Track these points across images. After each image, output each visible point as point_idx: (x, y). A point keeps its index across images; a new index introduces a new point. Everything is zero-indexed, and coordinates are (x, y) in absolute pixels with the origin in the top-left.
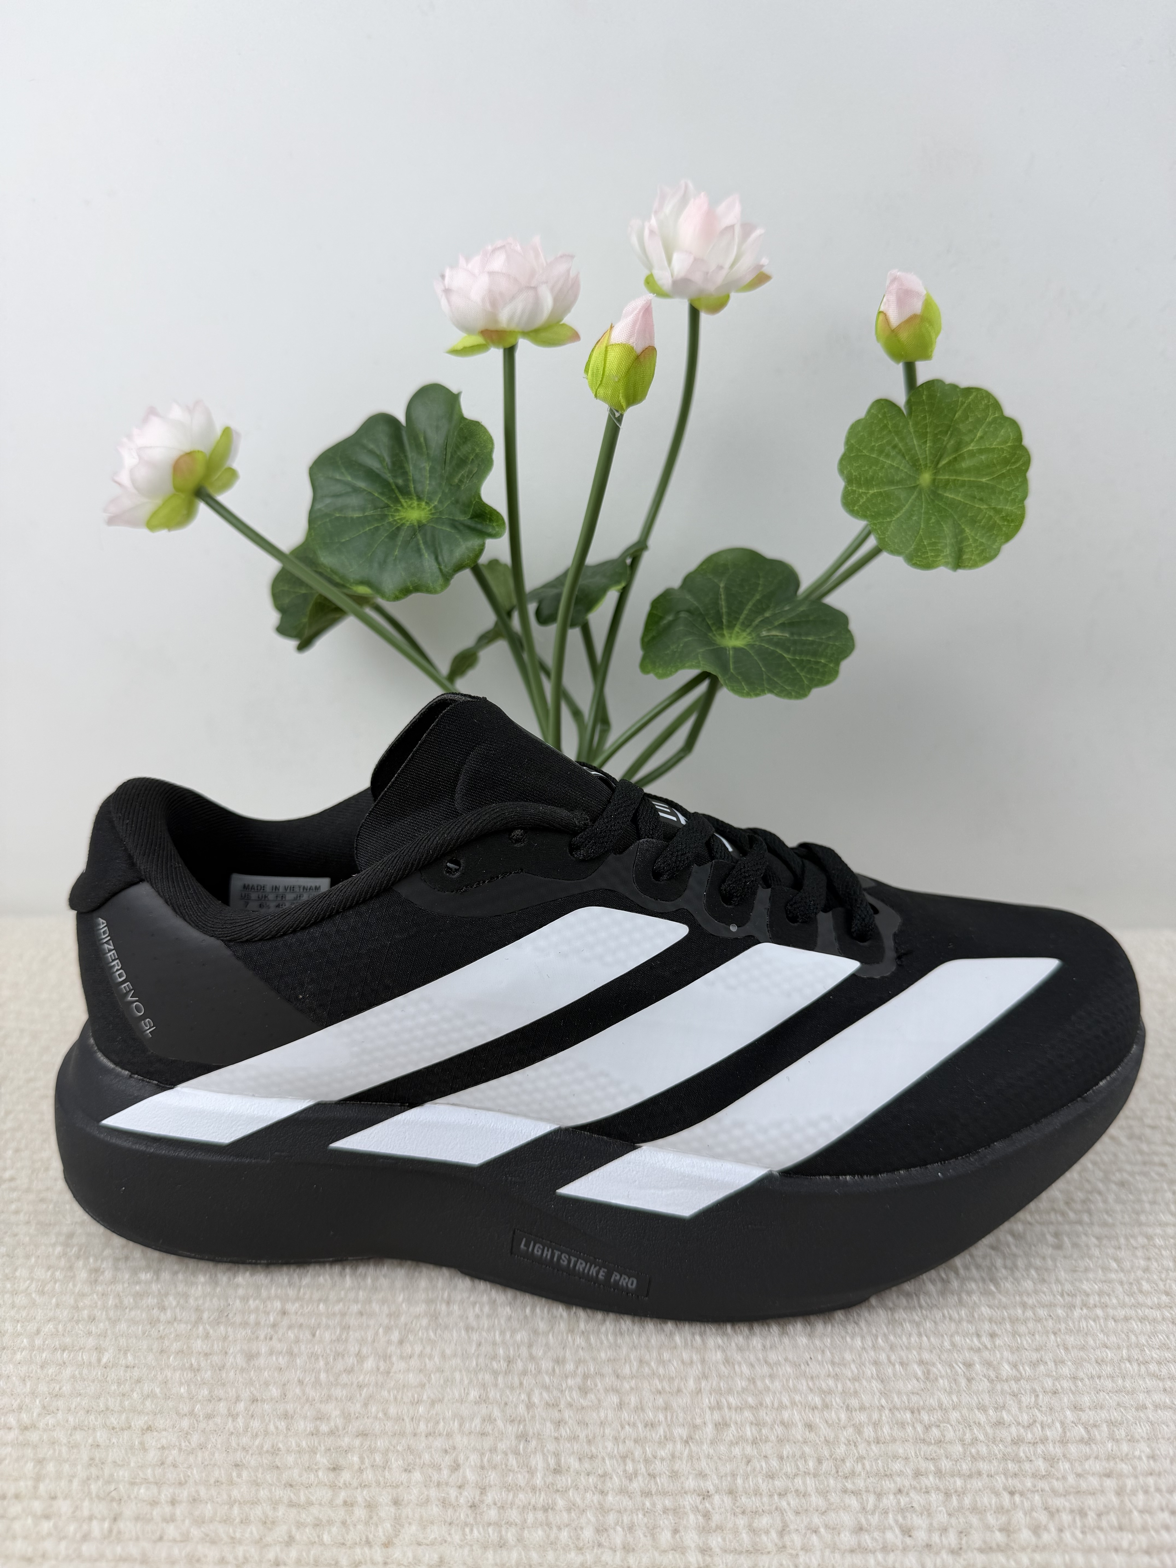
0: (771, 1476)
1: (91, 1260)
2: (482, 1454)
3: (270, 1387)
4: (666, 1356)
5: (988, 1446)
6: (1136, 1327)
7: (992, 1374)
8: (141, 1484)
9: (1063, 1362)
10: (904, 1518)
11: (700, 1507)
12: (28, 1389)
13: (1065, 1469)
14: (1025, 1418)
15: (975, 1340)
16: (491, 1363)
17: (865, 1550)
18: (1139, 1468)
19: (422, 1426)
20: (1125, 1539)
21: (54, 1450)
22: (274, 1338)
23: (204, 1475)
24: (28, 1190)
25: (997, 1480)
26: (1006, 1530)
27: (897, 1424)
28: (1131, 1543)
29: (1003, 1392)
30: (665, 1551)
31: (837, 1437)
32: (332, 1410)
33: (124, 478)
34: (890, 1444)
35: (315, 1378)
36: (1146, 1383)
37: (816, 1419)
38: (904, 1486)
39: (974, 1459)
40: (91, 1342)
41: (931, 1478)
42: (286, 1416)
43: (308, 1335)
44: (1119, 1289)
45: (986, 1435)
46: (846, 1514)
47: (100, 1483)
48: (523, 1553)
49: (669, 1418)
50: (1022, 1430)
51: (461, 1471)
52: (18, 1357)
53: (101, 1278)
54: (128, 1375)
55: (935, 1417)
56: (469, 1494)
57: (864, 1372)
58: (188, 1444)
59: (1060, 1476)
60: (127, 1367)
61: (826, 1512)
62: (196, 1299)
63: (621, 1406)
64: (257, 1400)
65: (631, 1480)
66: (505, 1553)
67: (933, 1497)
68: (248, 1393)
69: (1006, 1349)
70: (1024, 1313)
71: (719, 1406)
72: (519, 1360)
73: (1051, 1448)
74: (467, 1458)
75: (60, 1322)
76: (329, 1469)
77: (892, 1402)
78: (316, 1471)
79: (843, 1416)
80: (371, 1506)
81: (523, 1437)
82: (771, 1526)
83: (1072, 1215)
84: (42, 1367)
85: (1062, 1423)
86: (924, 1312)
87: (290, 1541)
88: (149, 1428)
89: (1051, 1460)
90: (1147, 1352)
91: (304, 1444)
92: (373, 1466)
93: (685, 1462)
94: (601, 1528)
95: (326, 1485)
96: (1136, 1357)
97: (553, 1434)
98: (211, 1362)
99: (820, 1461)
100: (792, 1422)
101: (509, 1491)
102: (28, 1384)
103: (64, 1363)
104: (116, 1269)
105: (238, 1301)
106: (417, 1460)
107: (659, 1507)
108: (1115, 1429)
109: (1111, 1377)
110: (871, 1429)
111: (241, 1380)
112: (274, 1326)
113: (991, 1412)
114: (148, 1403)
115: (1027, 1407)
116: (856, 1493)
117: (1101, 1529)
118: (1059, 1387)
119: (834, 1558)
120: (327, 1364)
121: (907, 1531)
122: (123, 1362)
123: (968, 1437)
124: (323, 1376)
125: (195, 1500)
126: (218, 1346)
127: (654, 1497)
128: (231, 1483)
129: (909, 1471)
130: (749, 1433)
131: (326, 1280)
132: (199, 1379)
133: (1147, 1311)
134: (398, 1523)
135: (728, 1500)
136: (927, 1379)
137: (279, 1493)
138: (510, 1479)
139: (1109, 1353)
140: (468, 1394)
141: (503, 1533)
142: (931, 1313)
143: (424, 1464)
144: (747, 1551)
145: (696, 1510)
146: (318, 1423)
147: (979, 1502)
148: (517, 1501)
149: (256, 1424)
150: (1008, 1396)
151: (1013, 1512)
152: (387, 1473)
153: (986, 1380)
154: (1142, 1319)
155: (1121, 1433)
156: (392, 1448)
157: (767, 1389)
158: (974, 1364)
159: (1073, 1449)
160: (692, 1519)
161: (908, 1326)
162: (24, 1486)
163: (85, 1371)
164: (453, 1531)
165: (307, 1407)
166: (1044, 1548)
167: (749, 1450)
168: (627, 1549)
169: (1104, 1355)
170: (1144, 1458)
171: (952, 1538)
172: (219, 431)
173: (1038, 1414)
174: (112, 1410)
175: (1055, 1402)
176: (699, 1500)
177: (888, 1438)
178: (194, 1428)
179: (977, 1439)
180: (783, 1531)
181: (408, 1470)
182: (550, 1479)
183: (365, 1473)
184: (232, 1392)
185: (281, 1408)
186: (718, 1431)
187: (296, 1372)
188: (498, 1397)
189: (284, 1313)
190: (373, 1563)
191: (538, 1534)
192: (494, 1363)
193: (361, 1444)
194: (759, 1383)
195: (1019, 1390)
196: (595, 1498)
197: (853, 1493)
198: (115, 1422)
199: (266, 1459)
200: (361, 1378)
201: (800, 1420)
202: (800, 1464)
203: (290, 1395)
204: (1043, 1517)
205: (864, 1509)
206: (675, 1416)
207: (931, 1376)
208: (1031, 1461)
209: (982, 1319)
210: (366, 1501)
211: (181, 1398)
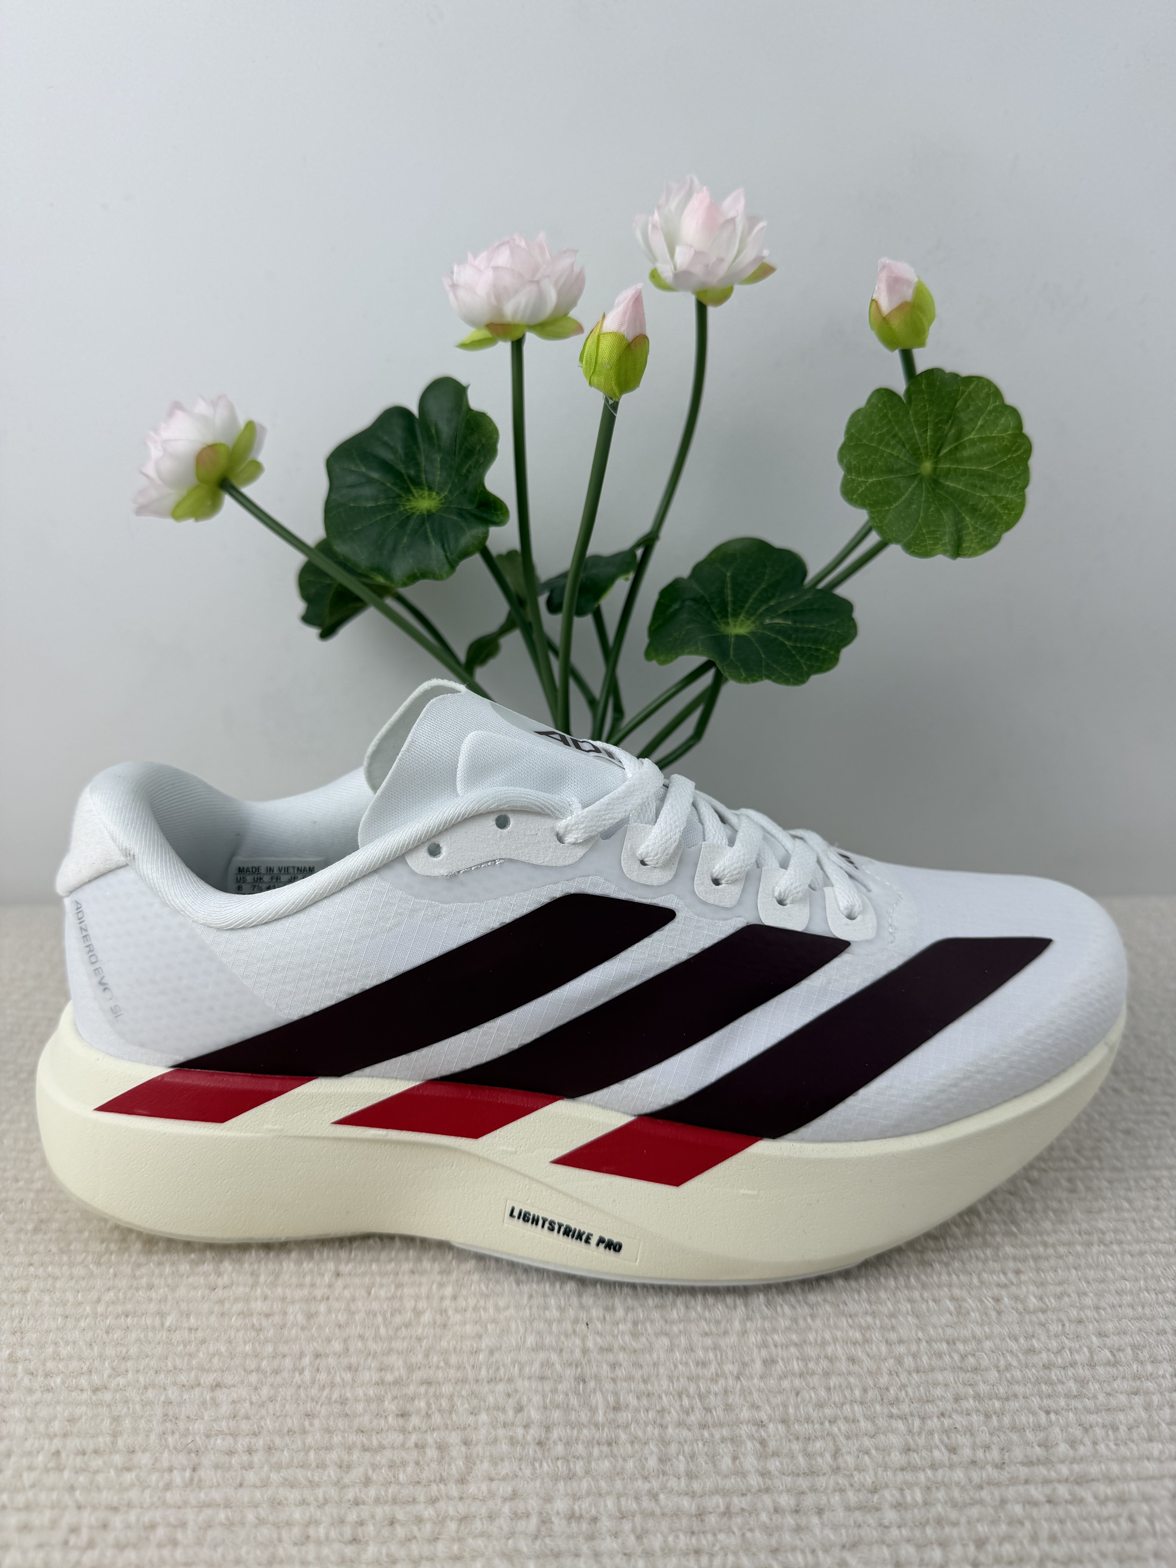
2: (544, 1396)
3: (333, 1343)
5: (1022, 1371)
6: (1151, 1259)
7: (1020, 1307)
8: (217, 1435)
9: (1085, 1294)
10: (949, 1437)
11: (756, 1435)
12: (95, 1353)
13: (1095, 1389)
14: (1054, 1344)
15: (1002, 1276)
16: (544, 1313)
17: (915, 1469)
18: (1164, 1385)
19: (483, 1372)
20: (1156, 1448)
21: (129, 1408)
22: (330, 1298)
23: (277, 1425)
25: (1033, 1401)
26: (1045, 1445)
27: (935, 1354)
28: (1162, 1452)
29: (1031, 1321)
30: (726, 1476)
31: (879, 1368)
32: (396, 1361)
33: (150, 470)
34: (930, 1373)
35: (375, 1332)
36: (1164, 1310)
37: (859, 1352)
38: (947, 1410)
39: (1010, 1383)
40: (153, 1307)
41: (971, 1401)
43: (363, 1293)
44: (1132, 1227)
45: (1019, 1361)
46: (895, 1436)
47: (177, 1436)
48: (592, 1483)
49: (719, 1357)
50: (1052, 1356)
51: (526, 1410)
52: (83, 1324)
55: (970, 1346)
56: (534, 1432)
57: (899, 1309)
58: (258, 1397)
59: (1091, 1396)
60: (190, 1329)
61: (875, 1435)
62: (251, 1264)
63: (672, 1348)
64: (321, 1356)
65: (688, 1414)
66: (575, 1484)
67: (975, 1418)
68: (312, 1349)
69: (1032, 1285)
70: (1045, 1250)
71: (765, 1345)
72: (571, 1310)
74: (530, 1400)
75: (119, 1290)
76: (398, 1415)
77: (928, 1335)
78: (386, 1417)
79: (884, 1348)
80: (442, 1447)
81: (582, 1379)
82: (825, 1450)
83: (1083, 1162)
84: (107, 1332)
85: (1089, 1349)
86: (951, 1253)
87: (367, 1482)
88: (218, 1385)
90: (1163, 1282)
91: (371, 1393)
92: (439, 1411)
93: (737, 1396)
94: (664, 1458)
95: (395, 1430)
96: (1153, 1287)
97: (609, 1375)
98: (272, 1321)
99: (865, 1391)
100: (836, 1357)
101: (573, 1428)
102: (96, 1348)
103: (129, 1328)
105: (292, 1265)
106: (482, 1403)
107: (717, 1436)
108: (1139, 1352)
109: (1131, 1306)
110: (910, 1359)
111: (303, 1337)
112: (330, 1286)
113: (1022, 1341)
114: (215, 1360)
115: (1055, 1334)
116: (903, 1418)
117: (1133, 1441)
118: (1083, 1316)
119: (887, 1475)
120: (385, 1319)
121: (953, 1450)
122: (186, 1325)
123: (1002, 1363)
124: (382, 1331)
125: (270, 1449)
126: (277, 1307)
127: (711, 1429)
128: (304, 1432)
129: (949, 1396)
130: (796, 1367)
132: (262, 1337)
133: (1160, 1245)
134: (469, 1460)
135: (781, 1428)
136: (959, 1313)
137: (352, 1438)
138: (573, 1416)
139: (1127, 1283)
140: (524, 1342)
141: (572, 1466)
144: (804, 1474)
145: (752, 1437)
146: (383, 1372)
147: (1017, 1420)
148: (582, 1437)
149: (322, 1377)
150: (1036, 1326)
151: (1049, 1429)
152: (454, 1416)
153: (1014, 1312)
154: (1156, 1253)
155: (1144, 1355)
156: (456, 1394)
157: (810, 1328)
158: (1002, 1299)
159: (1101, 1370)
160: (750, 1446)
161: (937, 1266)
162: (103, 1441)
163: (150, 1334)
164: (523, 1466)
165: (369, 1360)
166: (1081, 1460)
167: (797, 1382)
168: (691, 1476)
169: (1123, 1286)
170: (1168, 1376)
171: (995, 1454)
172: (242, 424)
173: (1066, 1341)
174: (181, 1370)
175: (1080, 1329)
176: (754, 1429)
177: (927, 1367)
178: (262, 1382)
179: (1010, 1365)
180: (836, 1454)
181: (474, 1412)
182: (611, 1415)
183: (433, 1418)
184: (296, 1348)
185: (345, 1361)
186: (765, 1366)
187: (356, 1327)
188: (554, 1344)
189: (338, 1275)
190: (449, 1498)
191: (606, 1465)
192: (547, 1313)
193: (426, 1392)
194: (801, 1322)
195: (1046, 1320)
196: (656, 1432)
197: (898, 1417)
198: (185, 1380)
199: (337, 1408)
200: (420, 1331)
201: (843, 1354)
202: (847, 1393)
203: (352, 1349)
204: (1078, 1432)
205: (910, 1432)
206: (724, 1355)
207: (963, 1311)
208: (1063, 1383)
209: (1006, 1257)
210: (436, 1442)
211: (246, 1356)
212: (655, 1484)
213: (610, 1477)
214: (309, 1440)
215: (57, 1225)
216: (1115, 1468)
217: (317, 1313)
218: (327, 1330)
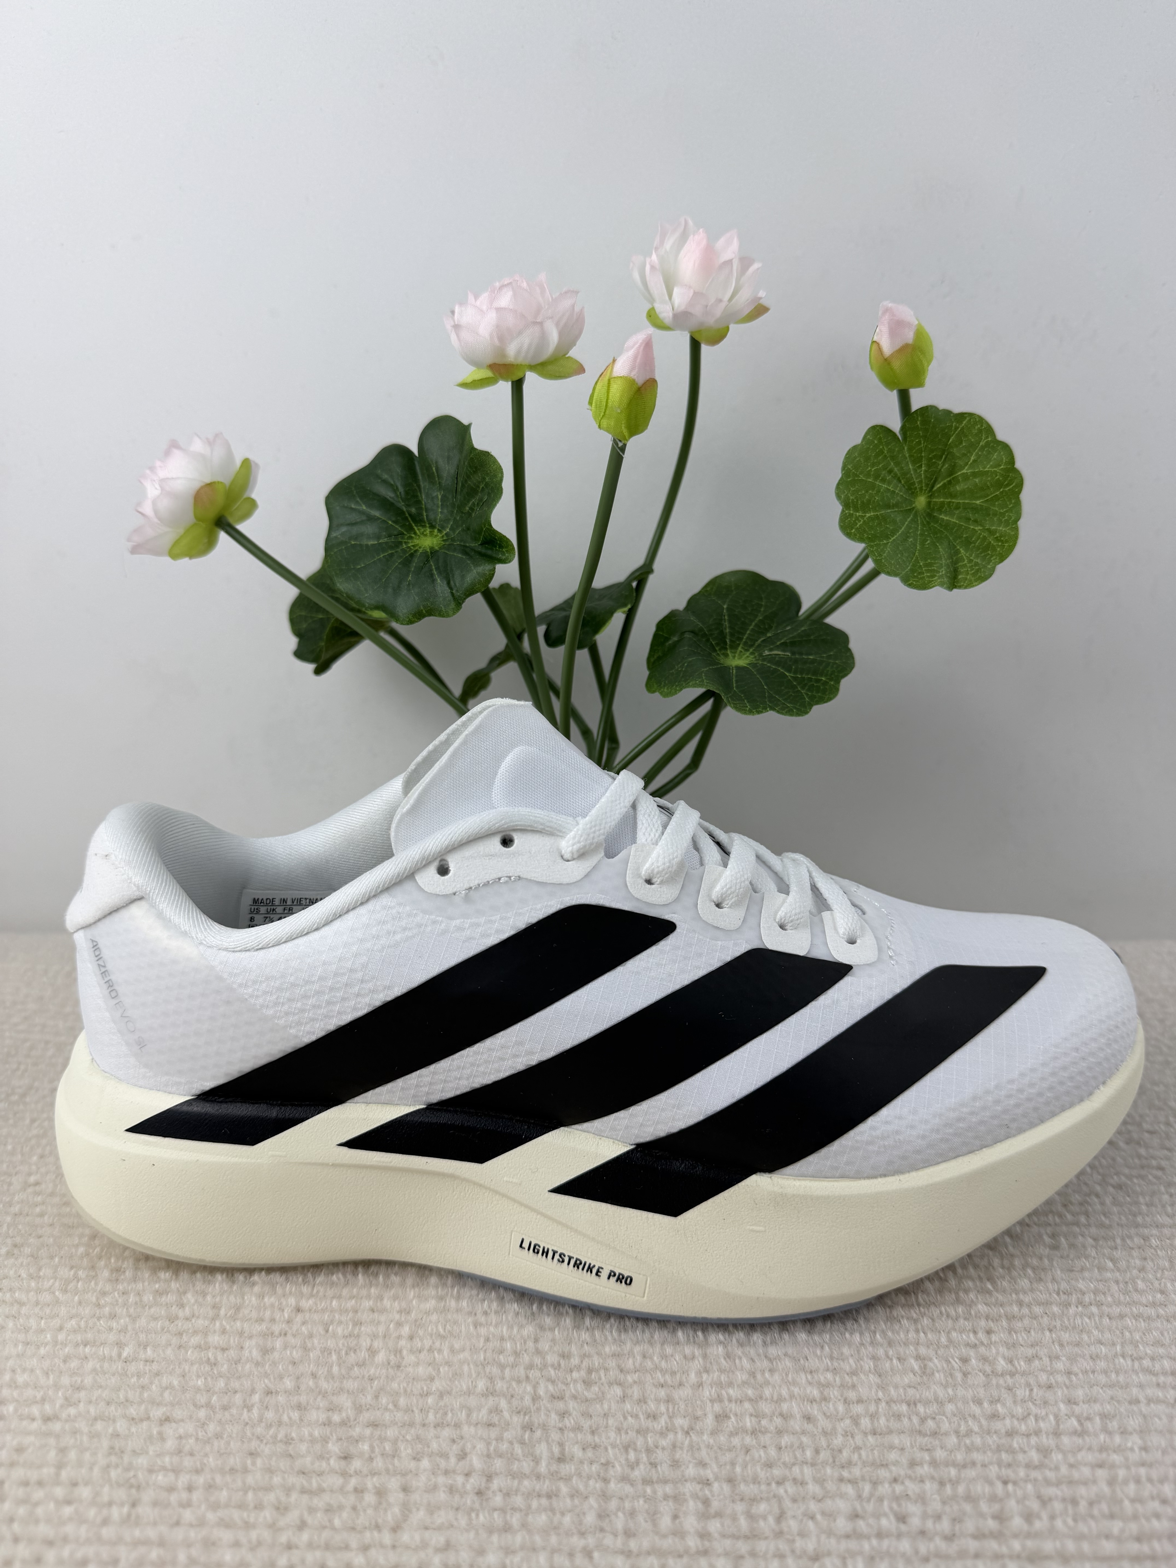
0: (769, 1465)
1: (113, 1261)
2: (488, 1444)
3: (284, 1380)
4: (669, 1350)
5: (982, 1438)
6: (1130, 1323)
7: (988, 1369)
8: (159, 1471)
10: (899, 1505)
11: (700, 1494)
12: (51, 1381)
13: (1057, 1460)
14: (1019, 1410)
15: (971, 1335)
16: (498, 1356)
17: (859, 1536)
18: (1131, 1459)
19: (431, 1416)
20: (1116, 1526)
21: (76, 1439)
22: (288, 1334)
23: (219, 1463)
24: (52, 1194)
25: (991, 1470)
26: (998, 1517)
27: (893, 1416)
28: (1122, 1531)
29: (998, 1386)
30: (664, 1536)
31: (834, 1429)
32: (345, 1401)
33: (148, 509)
34: (887, 1436)
35: (328, 1371)
36: (1139, 1377)
37: (815, 1411)
38: (899, 1475)
39: (969, 1450)
40: (112, 1337)
41: (926, 1467)
42: (299, 1407)
43: (321, 1329)
44: (1114, 1287)
45: (981, 1426)
46: (842, 1501)
47: (119, 1470)
49: (671, 1410)
50: (1016, 1422)
51: (468, 1459)
52: (42, 1351)
53: (122, 1277)
54: (147, 1368)
55: (931, 1409)
56: (474, 1482)
57: (862, 1367)
58: (204, 1433)
59: (1053, 1467)
60: (146, 1361)
61: (822, 1499)
63: (624, 1398)
64: (272, 1393)
65: (633, 1469)
66: (509, 1537)
67: (928, 1486)
68: (263, 1386)
69: (1002, 1346)
70: (1020, 1310)
71: (720, 1399)
72: (526, 1355)
73: (1044, 1440)
74: (474, 1447)
75: (82, 1319)
76: (340, 1458)
77: (889, 1395)
78: (328, 1459)
79: (841, 1408)
80: (381, 1493)
81: (529, 1427)
82: (768, 1513)
84: (65, 1361)
85: (1056, 1417)
87: (302, 1525)
88: (168, 1419)
89: (1045, 1452)
90: (1141, 1348)
91: (316, 1433)
92: (383, 1455)
93: (685, 1451)
94: (603, 1514)
95: (337, 1473)
96: (1130, 1353)
97: (557, 1425)
98: (227, 1356)
99: (817, 1451)
100: (791, 1415)
101: (514, 1478)
102: (51, 1377)
103: (86, 1358)
104: (137, 1269)
105: (254, 1299)
106: (426, 1449)
107: (660, 1493)
108: (1108, 1422)
109: (1105, 1372)
110: (867, 1420)
111: (256, 1373)
112: (289, 1322)
113: (986, 1405)
114: (166, 1394)
115: (1022, 1400)
116: (853, 1482)
117: (1092, 1517)
118: (1053, 1381)
119: (830, 1542)
120: (339, 1357)
121: (902, 1519)
122: (142, 1356)
123: (963, 1428)
124: (335, 1369)
125: (210, 1487)
126: (234, 1342)
127: (655, 1485)
128: (245, 1471)
129: (904, 1461)
130: (748, 1424)
131: (339, 1279)
133: (1142, 1308)
134: (406, 1508)
135: (726, 1488)
136: (924, 1373)
137: (292, 1480)
138: (515, 1467)
139: (1103, 1349)
140: (476, 1387)
141: (508, 1517)
142: (928, 1309)
143: (432, 1452)
144: (745, 1536)
145: (695, 1496)
146: (330, 1413)
147: (972, 1491)
148: (522, 1488)
149: (270, 1415)
150: (1003, 1390)
151: (1006, 1500)
152: (396, 1461)
153: (981, 1374)
154: (1136, 1317)
155: (1114, 1425)
156: (401, 1438)
157: (767, 1383)
158: (970, 1360)
159: (1066, 1440)
160: (692, 1505)
161: (905, 1322)
162: (47, 1472)
163: (106, 1365)
164: (459, 1516)
165: (319, 1399)
166: (1036, 1535)
167: (748, 1440)
168: (628, 1534)
169: (1099, 1351)
170: (1136, 1450)
171: (945, 1525)
172: (238, 462)
173: (1032, 1407)
174: (132, 1402)
175: (1049, 1395)
176: (698, 1487)
177: (884, 1429)
178: (210, 1418)
179: (972, 1431)
180: (780, 1517)
181: (416, 1458)
182: (554, 1467)
183: (375, 1462)
184: (247, 1384)
185: (295, 1400)
186: (718, 1422)
187: (309, 1365)
188: (505, 1389)
189: (298, 1310)
190: (382, 1546)
191: (542, 1519)
192: (501, 1357)
193: (372, 1434)
194: (759, 1376)
195: (1014, 1384)
196: (598, 1486)
197: (849, 1481)
198: (134, 1413)
199: (280, 1448)
200: (372, 1371)
201: (799, 1412)
202: (798, 1454)
203: (303, 1387)
204: (1035, 1505)
205: (859, 1497)
206: (676, 1408)
207: (928, 1371)
208: (1025, 1452)
209: (978, 1316)
210: (375, 1487)
211: (198, 1390)
212: (591, 1541)
213: (545, 1532)
214: (250, 1480)
215: (29, 1250)
216: (1071, 1546)
217: (273, 1349)
218: (280, 1367)
